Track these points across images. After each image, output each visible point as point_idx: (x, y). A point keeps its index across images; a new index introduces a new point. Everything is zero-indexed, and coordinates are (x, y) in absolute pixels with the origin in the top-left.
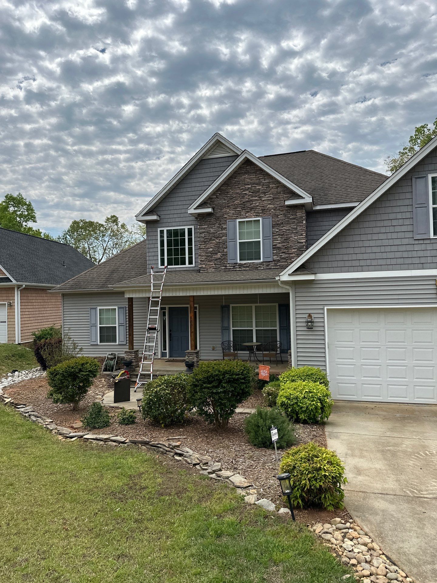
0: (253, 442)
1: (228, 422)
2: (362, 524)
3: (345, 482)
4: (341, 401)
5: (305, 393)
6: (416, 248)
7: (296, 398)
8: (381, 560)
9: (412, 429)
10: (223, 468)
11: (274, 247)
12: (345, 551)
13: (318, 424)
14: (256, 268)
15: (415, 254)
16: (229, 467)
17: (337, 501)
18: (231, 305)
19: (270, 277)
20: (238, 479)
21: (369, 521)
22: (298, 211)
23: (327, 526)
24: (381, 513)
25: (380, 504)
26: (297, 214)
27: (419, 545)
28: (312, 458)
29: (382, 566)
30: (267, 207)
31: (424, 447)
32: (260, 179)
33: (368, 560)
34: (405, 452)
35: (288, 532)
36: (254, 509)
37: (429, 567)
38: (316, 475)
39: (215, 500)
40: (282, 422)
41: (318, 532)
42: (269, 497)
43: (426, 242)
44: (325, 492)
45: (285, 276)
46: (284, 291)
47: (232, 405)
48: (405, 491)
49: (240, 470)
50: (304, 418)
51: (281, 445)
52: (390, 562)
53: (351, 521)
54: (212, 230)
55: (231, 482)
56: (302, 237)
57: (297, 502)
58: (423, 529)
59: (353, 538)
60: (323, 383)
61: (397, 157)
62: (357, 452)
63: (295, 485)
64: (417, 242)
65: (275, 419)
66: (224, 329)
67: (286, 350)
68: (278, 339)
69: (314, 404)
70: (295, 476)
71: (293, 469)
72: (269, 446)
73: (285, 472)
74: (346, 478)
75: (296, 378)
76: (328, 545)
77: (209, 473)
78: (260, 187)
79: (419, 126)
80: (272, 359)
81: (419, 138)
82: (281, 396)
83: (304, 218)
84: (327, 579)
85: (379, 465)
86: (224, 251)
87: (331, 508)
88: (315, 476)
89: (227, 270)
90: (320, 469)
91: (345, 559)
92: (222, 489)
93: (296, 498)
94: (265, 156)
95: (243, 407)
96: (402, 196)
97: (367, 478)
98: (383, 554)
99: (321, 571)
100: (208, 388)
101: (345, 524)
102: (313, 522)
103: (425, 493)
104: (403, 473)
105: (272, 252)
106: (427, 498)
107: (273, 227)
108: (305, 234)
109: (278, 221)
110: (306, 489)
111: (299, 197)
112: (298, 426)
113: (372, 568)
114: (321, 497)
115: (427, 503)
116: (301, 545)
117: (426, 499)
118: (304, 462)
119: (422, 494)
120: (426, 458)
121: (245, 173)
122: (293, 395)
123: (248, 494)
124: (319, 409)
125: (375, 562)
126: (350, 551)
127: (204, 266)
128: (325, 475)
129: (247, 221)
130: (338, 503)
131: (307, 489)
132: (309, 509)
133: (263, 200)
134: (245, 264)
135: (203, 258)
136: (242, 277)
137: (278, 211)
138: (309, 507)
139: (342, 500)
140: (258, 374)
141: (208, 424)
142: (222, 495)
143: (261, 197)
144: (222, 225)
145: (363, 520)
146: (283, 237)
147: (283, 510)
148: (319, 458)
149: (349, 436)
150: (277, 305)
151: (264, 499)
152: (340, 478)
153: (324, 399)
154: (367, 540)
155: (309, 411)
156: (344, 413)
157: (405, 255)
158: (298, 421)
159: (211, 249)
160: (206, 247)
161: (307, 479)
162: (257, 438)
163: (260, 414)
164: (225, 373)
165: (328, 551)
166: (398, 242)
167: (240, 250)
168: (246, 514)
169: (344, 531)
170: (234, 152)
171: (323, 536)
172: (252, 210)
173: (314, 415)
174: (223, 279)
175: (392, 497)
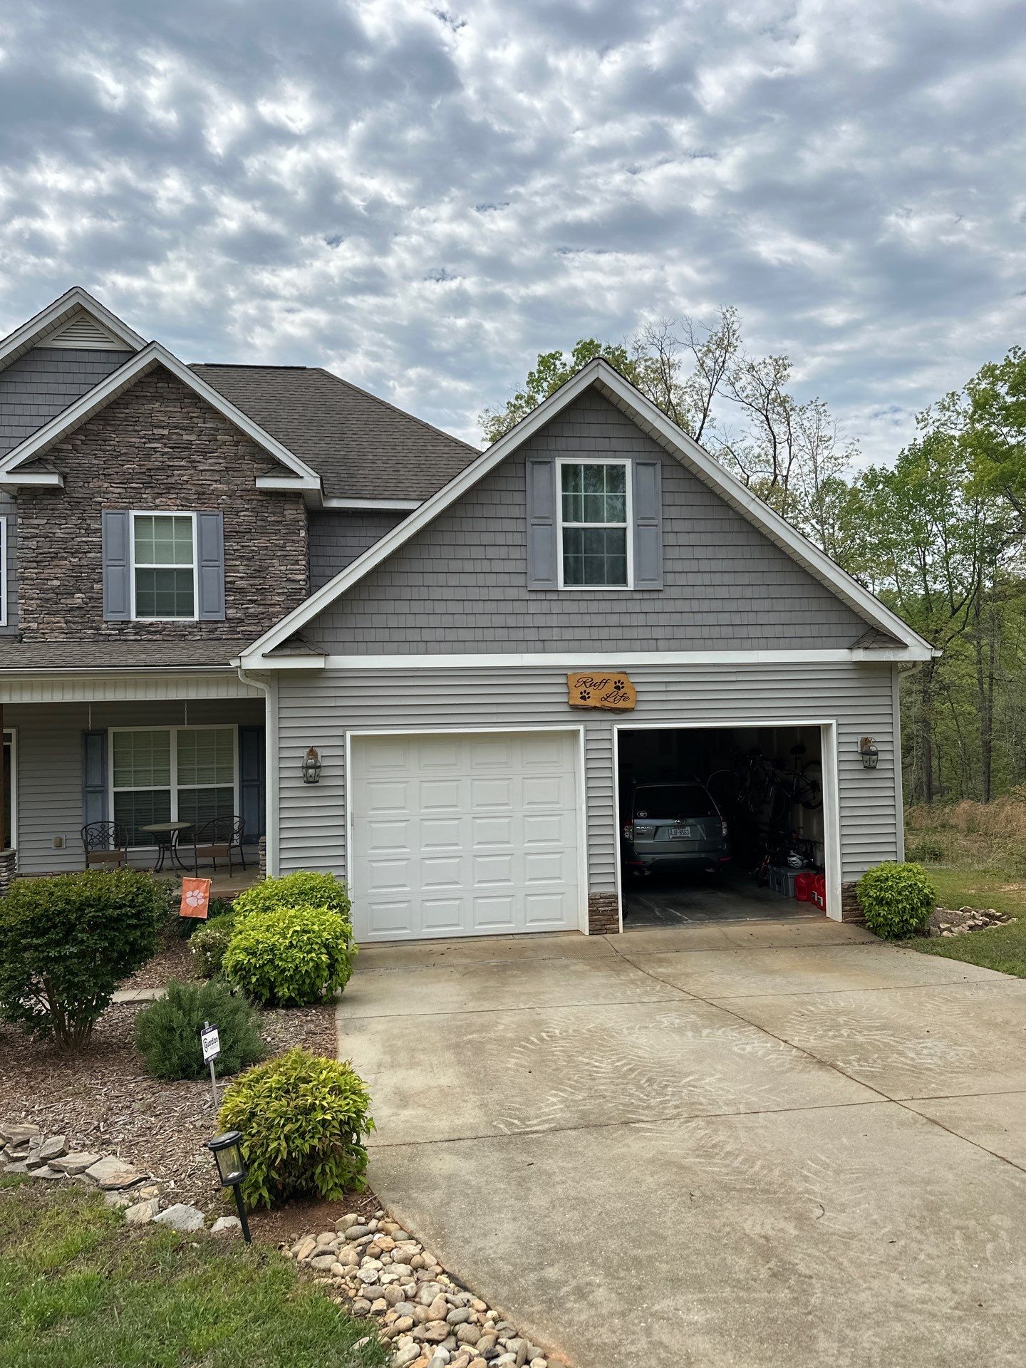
0: (155, 1071)
1: (91, 1029)
2: (403, 1216)
3: (368, 1128)
4: (376, 945)
5: (292, 936)
6: (533, 608)
7: (271, 950)
8: (436, 1287)
9: (518, 989)
10: (70, 1148)
11: (229, 586)
12: (363, 1285)
13: (321, 1004)
14: (180, 635)
15: (529, 621)
16: (88, 1142)
17: (351, 1175)
18: (111, 730)
19: (218, 659)
20: (110, 1168)
21: (419, 1206)
22: (287, 506)
23: (327, 1236)
24: (444, 1184)
25: (443, 1164)
26: (285, 512)
27: (515, 1235)
28: (296, 1086)
29: (438, 1300)
30: (212, 488)
31: (538, 1024)
32: (192, 418)
33: (411, 1292)
34: (500, 1041)
35: (231, 1271)
36: (148, 1235)
37: (532, 1277)
38: (304, 1124)
39: (43, 1233)
40: (231, 1012)
41: (304, 1256)
42: (191, 1196)
43: (550, 596)
44: (323, 1159)
45: (254, 659)
46: (253, 695)
47: (102, 984)
48: (495, 1127)
49: (117, 1144)
50: (288, 995)
51: (226, 1066)
52: (457, 1285)
53: (380, 1213)
54: (59, 533)
55: (92, 1177)
56: (297, 567)
57: (256, 1196)
58: (526, 1198)
59: (382, 1251)
60: (335, 908)
61: (504, 413)
62: (403, 1057)
63: (253, 1156)
64: (533, 596)
65: (214, 1005)
66: (90, 792)
67: (254, 837)
68: (236, 812)
69: (312, 959)
70: (253, 1136)
71: (249, 1120)
72: (199, 1073)
73: (230, 1130)
74: (371, 1119)
75: (273, 902)
76: (326, 1280)
77: (30, 1166)
78: (193, 438)
79: (545, 353)
80: (218, 861)
81: (545, 380)
82: (234, 949)
83: (301, 523)
84: (317, 1361)
85: (447, 1078)
86: (92, 588)
87: (337, 1195)
88: (301, 1126)
89: (99, 639)
90: (313, 1107)
91: (360, 1304)
92: (64, 1201)
93: (256, 1186)
94: (207, 365)
95: (136, 985)
96: (507, 498)
97: (420, 1111)
98: (444, 1272)
99: (304, 1344)
100: (36, 948)
101: (366, 1224)
102: (294, 1236)
103: (535, 1122)
104: (494, 1088)
105: (223, 598)
106: (537, 1132)
107: (226, 538)
108: (304, 562)
109: (239, 524)
110: (277, 1162)
111: (290, 473)
112: (273, 1016)
113: (419, 1309)
114: (313, 1174)
115: (537, 1142)
116: (261, 1297)
117: (534, 1136)
118: (276, 1098)
119: (528, 1126)
120: (541, 1049)
121: (154, 399)
122: (262, 942)
123: (135, 1201)
124: (324, 970)
125: (425, 1296)
126: (372, 1284)
127: (34, 625)
128: (324, 1120)
129: (157, 518)
130: (352, 1179)
131: (282, 1160)
132: (287, 1207)
133: (201, 471)
134: (151, 624)
135: (30, 605)
136: (144, 656)
137: (239, 502)
138: (285, 1202)
139: (364, 1172)
140: (178, 901)
141: (34, 1042)
142: (64, 1217)
143: (194, 462)
144: (88, 522)
145: (405, 1207)
146: (251, 563)
147: (223, 1223)
148: (311, 1084)
149: (389, 1021)
150: (235, 727)
151: (178, 1206)
152: (359, 1121)
153: (337, 944)
154: (410, 1248)
155: (302, 975)
156: (382, 971)
157: (511, 621)
158: (272, 1003)
159: (56, 583)
160: (42, 576)
161: (282, 1137)
162: (166, 1059)
163: (176, 998)
164: (86, 904)
165: (324, 1296)
166: (496, 593)
167: (137, 588)
168: (128, 1253)
169: (364, 1240)
170: (124, 341)
171: (313, 1263)
172: (172, 491)
173: (313, 984)
174: (88, 660)
175: (469, 1143)
